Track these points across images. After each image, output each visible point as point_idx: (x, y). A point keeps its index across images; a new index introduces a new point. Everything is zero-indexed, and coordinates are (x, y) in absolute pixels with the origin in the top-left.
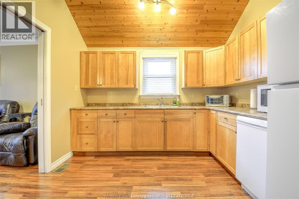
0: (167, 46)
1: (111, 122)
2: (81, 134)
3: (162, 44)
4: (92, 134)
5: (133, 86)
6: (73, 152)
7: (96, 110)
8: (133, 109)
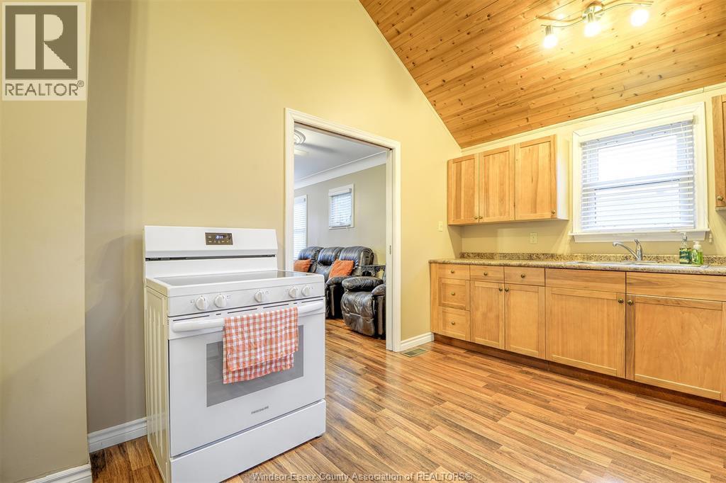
0: (657, 94)
1: (494, 290)
2: (444, 305)
3: (636, 95)
4: (462, 308)
5: (547, 215)
6: (435, 334)
7: (467, 264)
8: (541, 267)
